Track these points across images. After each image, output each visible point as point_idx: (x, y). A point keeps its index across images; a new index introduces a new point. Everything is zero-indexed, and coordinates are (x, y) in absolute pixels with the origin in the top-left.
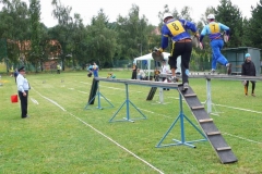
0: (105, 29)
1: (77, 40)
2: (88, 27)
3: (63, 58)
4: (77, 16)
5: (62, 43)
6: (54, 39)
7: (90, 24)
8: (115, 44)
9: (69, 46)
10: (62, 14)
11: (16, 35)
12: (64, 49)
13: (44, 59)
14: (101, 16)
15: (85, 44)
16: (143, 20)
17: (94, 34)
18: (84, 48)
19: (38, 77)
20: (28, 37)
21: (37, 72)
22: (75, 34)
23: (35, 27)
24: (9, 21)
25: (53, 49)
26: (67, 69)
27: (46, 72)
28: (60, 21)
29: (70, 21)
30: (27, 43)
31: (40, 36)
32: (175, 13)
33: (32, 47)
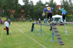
0: (41, 6)
1: (31, 10)
2: (35, 6)
3: (26, 16)
4: (31, 2)
5: (26, 11)
6: (23, 10)
7: (36, 4)
9: (28, 12)
11: (10, 8)
12: (26, 13)
13: (19, 17)
14: (40, 1)
15: (34, 12)
16: (55, 4)
17: (37, 8)
18: (34, 13)
19: (17, 23)
20: (14, 9)
21: (17, 21)
22: (30, 8)
23: (16, 6)
24: (7, 3)
25: (23, 13)
26: (27, 20)
27: (20, 21)
28: (25, 4)
29: (28, 4)
30: (14, 11)
31: (18, 9)
32: (67, 1)
33: (15, 12)
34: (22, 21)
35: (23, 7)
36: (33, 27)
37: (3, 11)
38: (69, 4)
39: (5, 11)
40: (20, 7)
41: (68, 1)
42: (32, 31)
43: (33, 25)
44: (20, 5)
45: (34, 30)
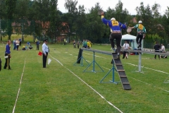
0: (98, 17)
2: (88, 15)
3: (69, 35)
4: (81, 7)
5: (69, 25)
6: (64, 22)
9: (74, 27)
10: (71, 6)
11: (41, 18)
12: (71, 29)
13: (58, 35)
14: (97, 7)
15: (85, 26)
16: (125, 12)
17: (91, 20)
19: (52, 46)
20: (48, 20)
21: (52, 43)
23: (53, 14)
24: (37, 9)
25: (64, 28)
26: (71, 42)
27: (58, 43)
28: (69, 11)
29: (75, 11)
30: (48, 24)
31: (56, 20)
32: (148, 9)
33: (51, 26)
34: (62, 44)
35: (65, 17)
36: (80, 55)
37: (29, 22)
38: (153, 13)
40: (60, 16)
41: (151, 9)
42: (79, 62)
43: (81, 51)
44: (60, 13)
45: (83, 61)
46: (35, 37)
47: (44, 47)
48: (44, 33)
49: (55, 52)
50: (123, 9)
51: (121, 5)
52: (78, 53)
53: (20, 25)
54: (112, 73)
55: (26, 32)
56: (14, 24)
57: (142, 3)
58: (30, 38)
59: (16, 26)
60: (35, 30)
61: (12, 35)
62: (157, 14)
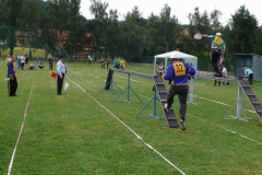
0: (137, 26)
1: (111, 34)
2: (122, 22)
3: (96, 50)
4: (113, 12)
5: (96, 36)
6: (89, 31)
8: (144, 41)
9: (102, 39)
10: (99, 9)
11: (57, 26)
12: (97, 41)
13: (80, 49)
14: (136, 12)
15: (117, 38)
17: (126, 30)
19: (71, 65)
20: (67, 28)
21: (71, 61)
23: (74, 20)
25: (88, 41)
26: (98, 60)
27: (79, 61)
28: (96, 16)
29: (105, 17)
30: (66, 34)
31: (77, 28)
32: (205, 17)
33: (70, 37)
34: (85, 62)
35: (91, 25)
36: (110, 78)
37: (40, 31)
39: (43, 33)
40: (83, 24)
41: (209, 17)
42: (107, 88)
43: (111, 73)
44: (84, 19)
45: (113, 86)
46: (48, 52)
47: (60, 66)
48: (60, 46)
49: (75, 73)
50: (171, 16)
51: (168, 11)
52: (106, 76)
53: (26, 34)
54: (153, 103)
55: (35, 45)
56: (18, 33)
57: (197, 9)
58: (40, 53)
59: (21, 36)
60: (48, 42)
61: (16, 48)
62: (217, 24)
